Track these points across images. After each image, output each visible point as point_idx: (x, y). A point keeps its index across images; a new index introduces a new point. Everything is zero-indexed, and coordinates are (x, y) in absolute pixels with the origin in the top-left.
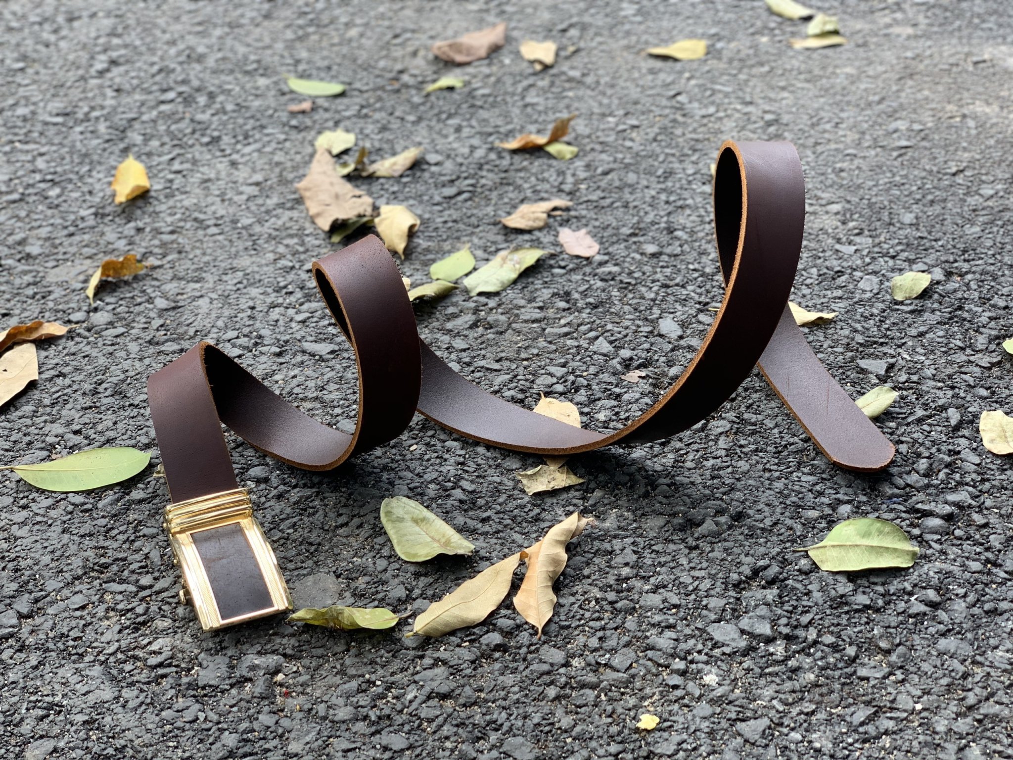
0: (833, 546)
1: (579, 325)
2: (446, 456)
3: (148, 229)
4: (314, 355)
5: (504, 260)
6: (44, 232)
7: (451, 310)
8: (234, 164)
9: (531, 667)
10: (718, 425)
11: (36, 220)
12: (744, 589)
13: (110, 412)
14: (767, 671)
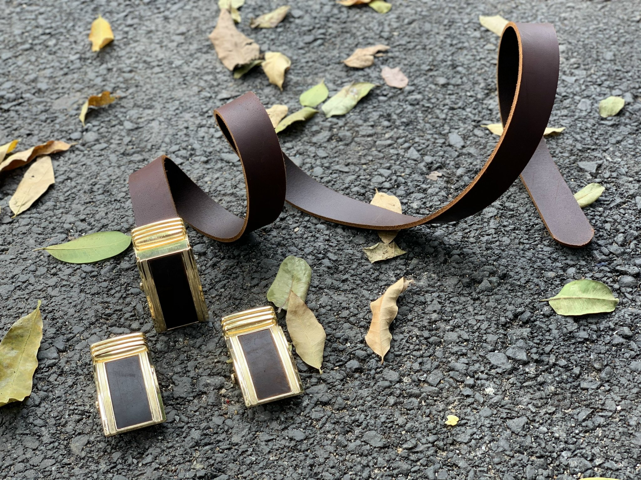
0: (565, 299)
1: (398, 138)
2: (318, 235)
3: (115, 69)
4: (229, 162)
5: (347, 92)
6: (48, 72)
7: (315, 128)
8: (166, 18)
9: (378, 384)
10: (489, 211)
11: (42, 64)
12: (508, 327)
13: (102, 206)
14: (525, 384)
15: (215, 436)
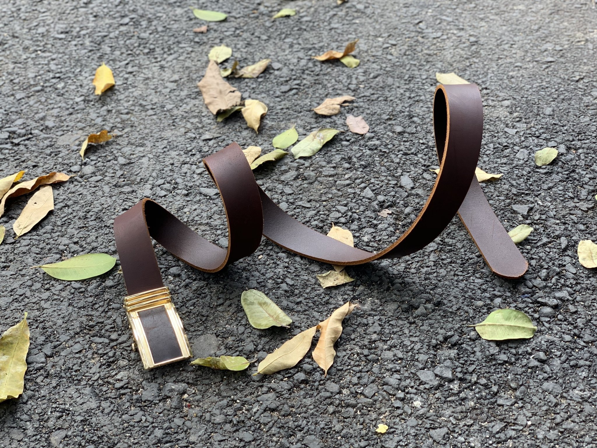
0: (489, 325)
1: (356, 179)
2: (278, 262)
3: (114, 111)
4: (206, 196)
5: (315, 136)
6: (55, 112)
7: (284, 168)
8: (162, 67)
9: (320, 394)
10: (431, 246)
11: (51, 104)
12: (439, 349)
13: (94, 231)
14: (448, 399)
15: (175, 435)
